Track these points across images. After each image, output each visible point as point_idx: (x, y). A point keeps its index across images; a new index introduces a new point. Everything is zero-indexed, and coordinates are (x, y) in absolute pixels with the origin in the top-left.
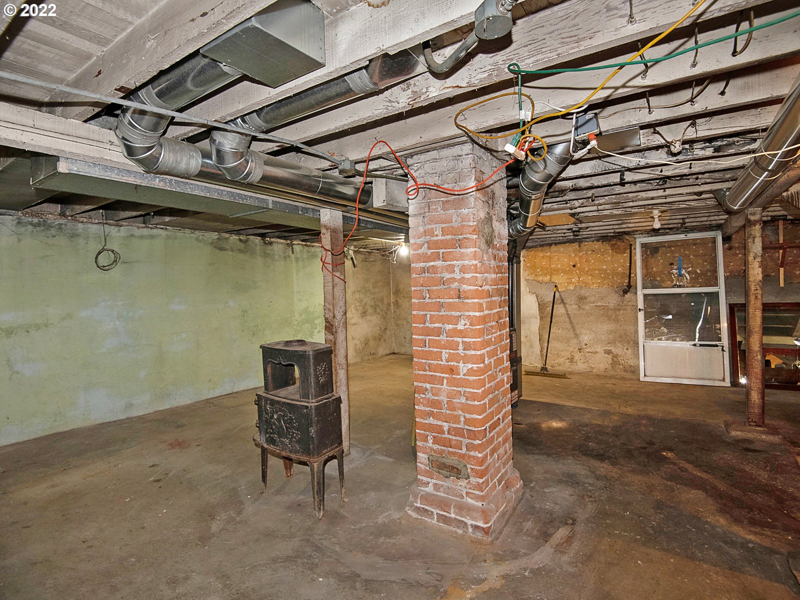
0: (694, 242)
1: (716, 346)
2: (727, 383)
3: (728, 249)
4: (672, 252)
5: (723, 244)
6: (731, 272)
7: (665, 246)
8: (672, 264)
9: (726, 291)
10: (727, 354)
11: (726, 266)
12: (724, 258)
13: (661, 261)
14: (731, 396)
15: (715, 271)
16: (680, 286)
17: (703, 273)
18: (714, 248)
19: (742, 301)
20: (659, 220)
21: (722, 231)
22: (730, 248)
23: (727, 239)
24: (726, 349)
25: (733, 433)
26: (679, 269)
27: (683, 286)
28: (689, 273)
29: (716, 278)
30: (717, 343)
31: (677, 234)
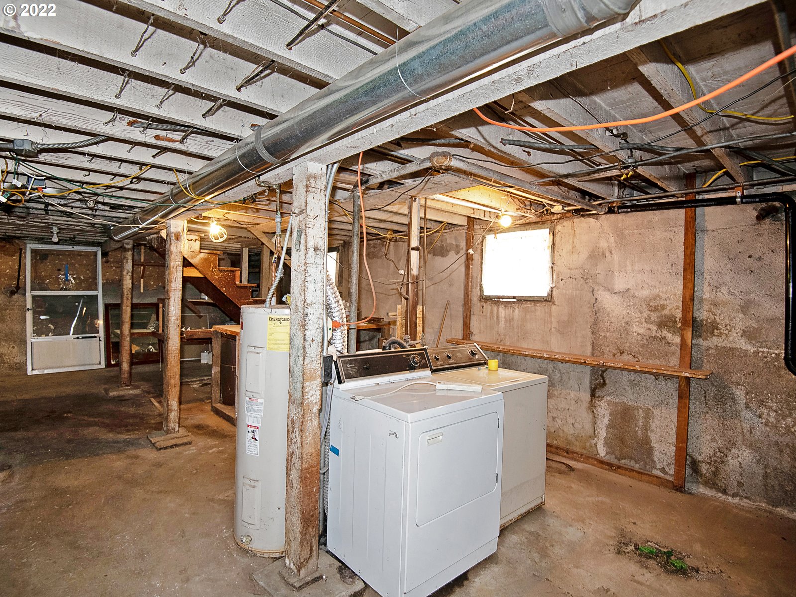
0: (79, 253)
1: (95, 337)
2: (103, 366)
3: (106, 263)
4: (59, 259)
5: (103, 258)
6: (107, 280)
7: (53, 254)
8: (59, 270)
9: (103, 294)
10: (103, 343)
11: (104, 275)
12: (102, 268)
13: (50, 266)
14: (106, 374)
15: (95, 278)
16: (66, 289)
17: (86, 280)
18: (95, 260)
19: (119, 302)
20: (58, 237)
21: (102, 248)
22: (107, 262)
23: (105, 254)
24: (102, 339)
25: (111, 394)
26: (65, 274)
27: (69, 290)
28: (74, 278)
29: (96, 284)
30: (96, 335)
31: (65, 245)
